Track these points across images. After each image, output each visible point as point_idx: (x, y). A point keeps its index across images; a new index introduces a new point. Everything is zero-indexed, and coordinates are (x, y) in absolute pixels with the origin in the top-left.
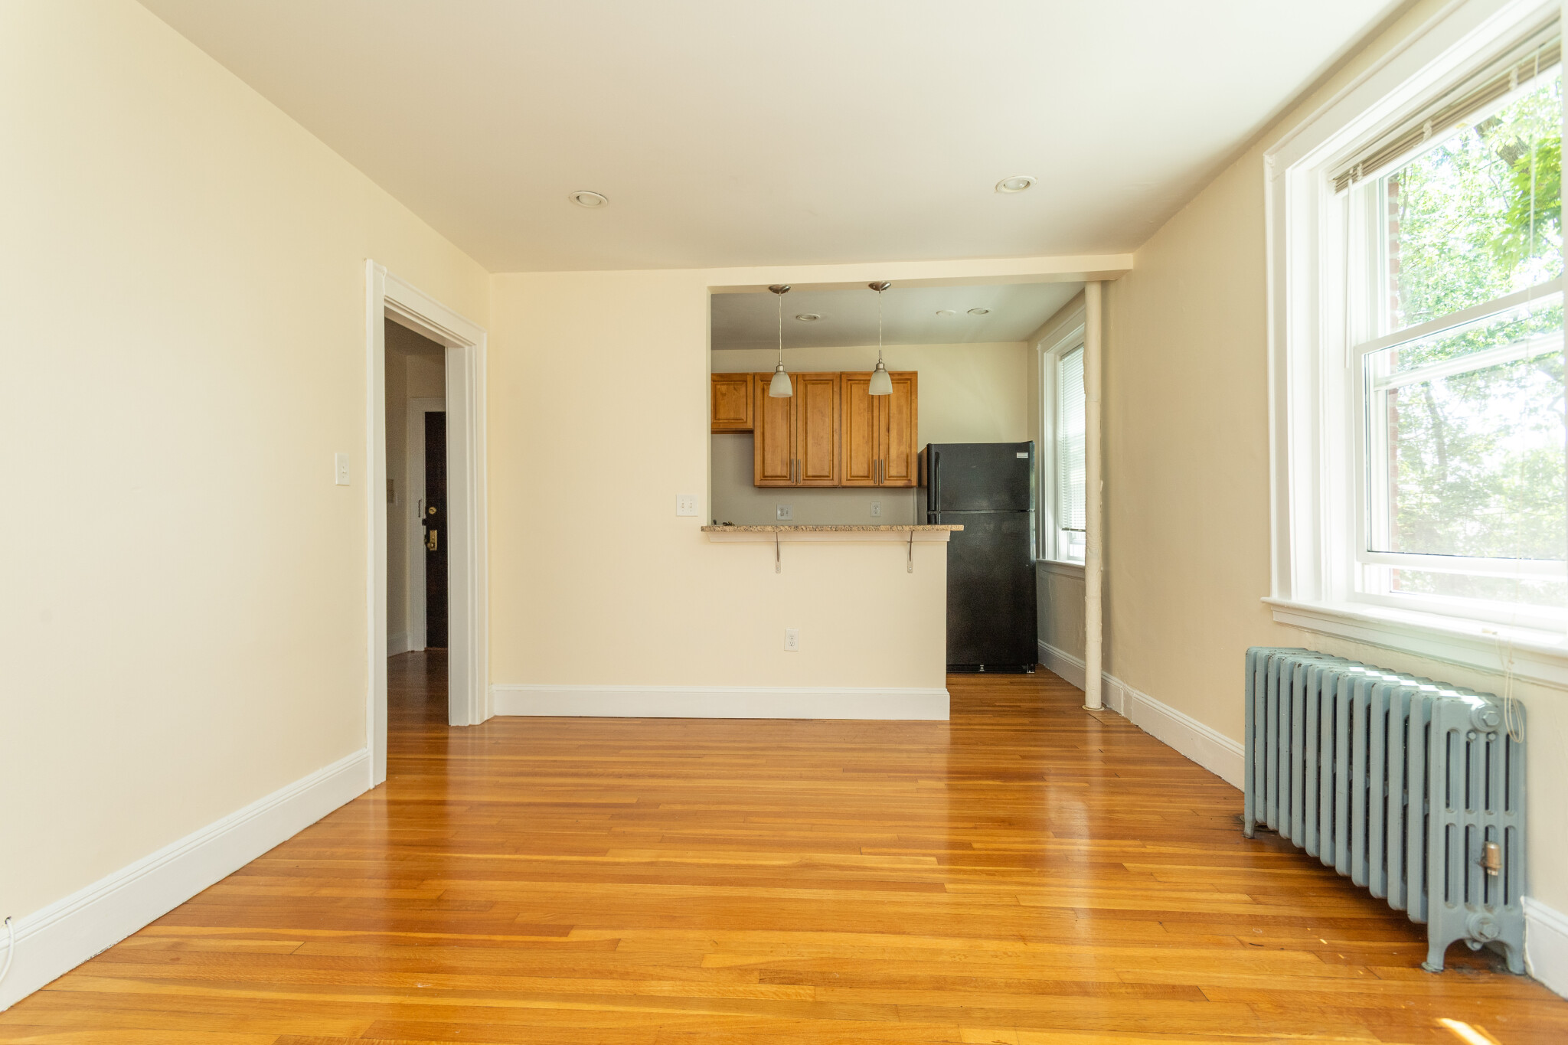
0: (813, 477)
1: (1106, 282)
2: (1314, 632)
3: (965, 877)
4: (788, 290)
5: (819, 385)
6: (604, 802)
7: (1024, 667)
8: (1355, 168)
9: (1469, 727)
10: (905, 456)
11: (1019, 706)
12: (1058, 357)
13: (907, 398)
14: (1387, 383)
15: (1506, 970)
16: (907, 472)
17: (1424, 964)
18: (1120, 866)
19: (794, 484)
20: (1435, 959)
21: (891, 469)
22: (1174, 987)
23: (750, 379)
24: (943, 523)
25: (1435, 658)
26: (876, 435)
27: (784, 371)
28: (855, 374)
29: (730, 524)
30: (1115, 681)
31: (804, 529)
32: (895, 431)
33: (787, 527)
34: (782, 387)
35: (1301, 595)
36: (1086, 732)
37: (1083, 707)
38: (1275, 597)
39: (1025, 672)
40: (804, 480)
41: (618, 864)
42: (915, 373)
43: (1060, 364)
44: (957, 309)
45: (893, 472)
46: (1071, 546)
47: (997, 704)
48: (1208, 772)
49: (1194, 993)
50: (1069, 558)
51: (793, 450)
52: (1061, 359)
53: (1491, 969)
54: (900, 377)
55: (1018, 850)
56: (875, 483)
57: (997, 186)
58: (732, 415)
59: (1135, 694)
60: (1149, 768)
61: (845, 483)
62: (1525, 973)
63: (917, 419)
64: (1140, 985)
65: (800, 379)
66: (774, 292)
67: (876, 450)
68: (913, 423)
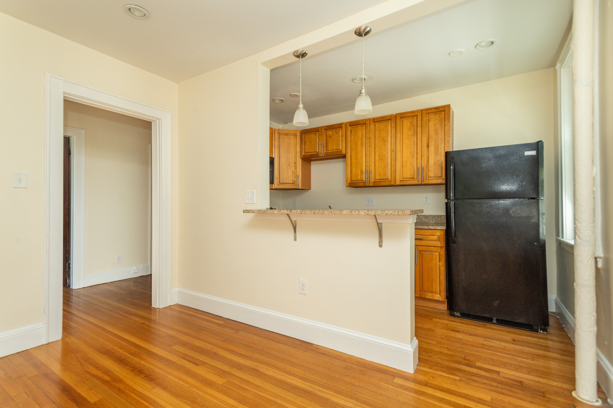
0: (379, 180)
4: (305, 54)
5: (383, 124)
10: (439, 163)
11: (498, 373)
13: (441, 123)
16: (442, 173)
19: (368, 185)
21: (430, 172)
23: (344, 126)
26: (419, 150)
28: (406, 113)
32: (433, 147)
37: (574, 393)
40: (374, 182)
42: (448, 106)
45: (431, 174)
47: (478, 364)
51: (367, 164)
54: (437, 110)
56: (419, 182)
58: (335, 148)
61: (398, 183)
65: (372, 121)
67: (419, 160)
68: (446, 140)
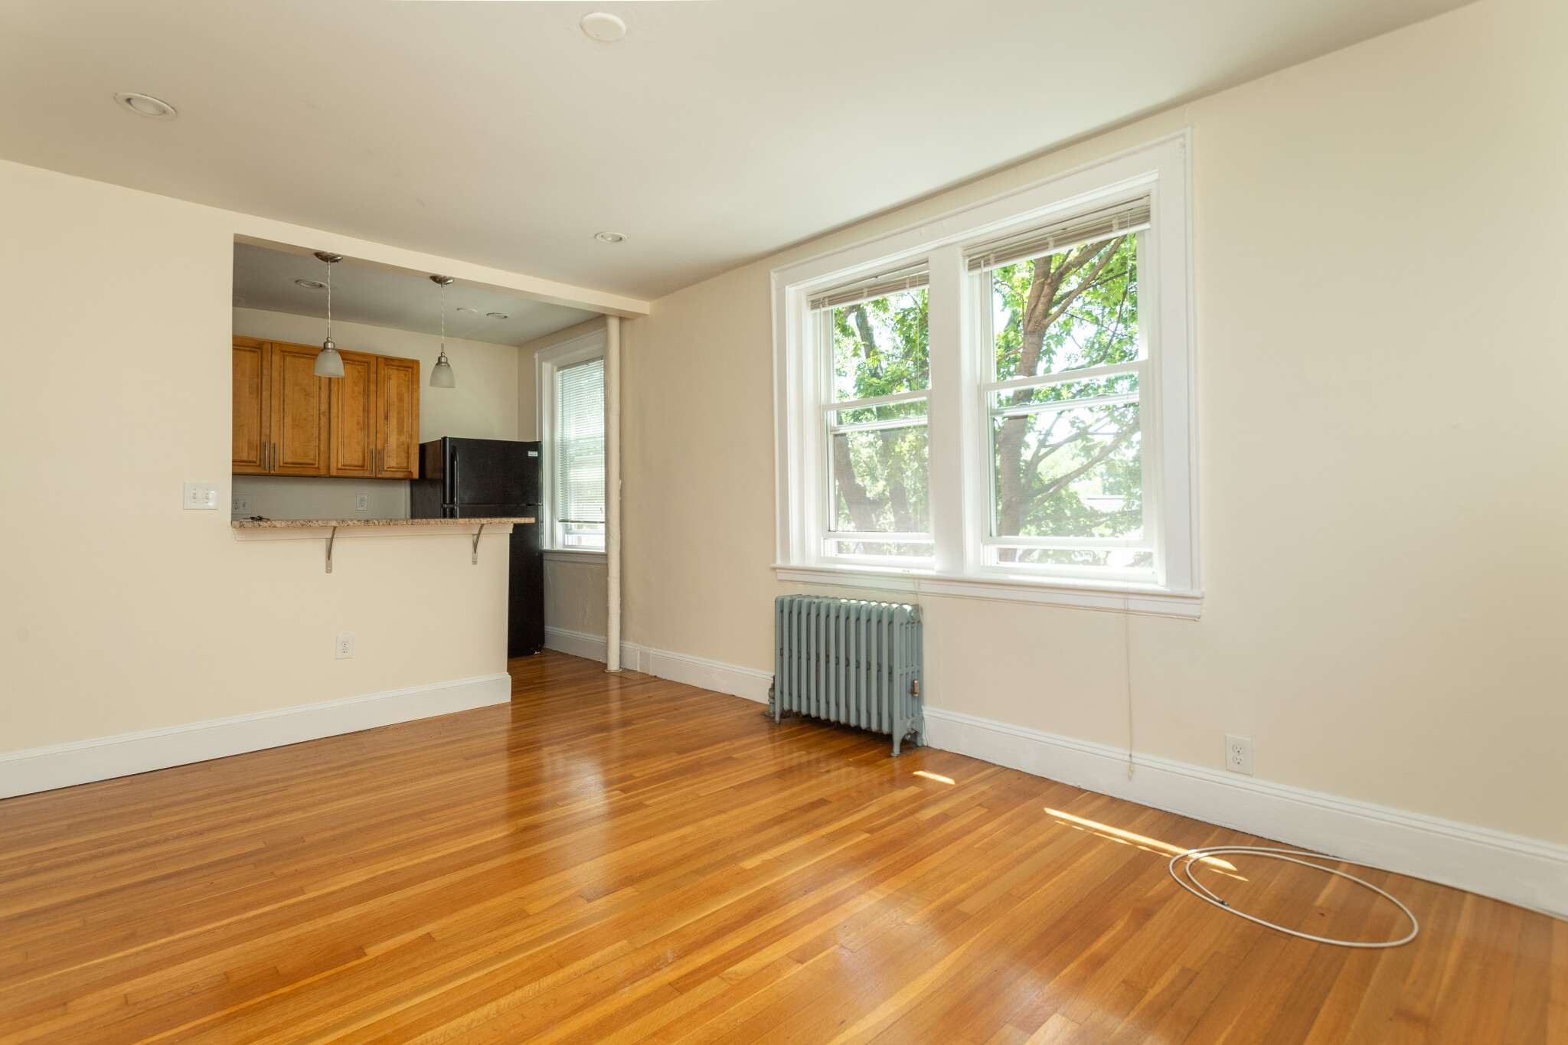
0: (292, 464)
1: (623, 318)
2: (805, 583)
3: (651, 794)
4: (337, 261)
5: (302, 360)
6: (212, 860)
7: (532, 649)
8: (824, 298)
9: (906, 622)
10: (405, 446)
12: (555, 368)
13: (408, 386)
14: (835, 431)
15: (917, 746)
16: (408, 463)
17: (892, 754)
18: (730, 758)
19: (267, 471)
20: (896, 749)
21: (389, 459)
22: (813, 803)
24: (461, 517)
25: (878, 589)
26: (372, 422)
27: (334, 349)
29: (261, 519)
30: (630, 645)
31: (376, 523)
32: (395, 420)
33: (356, 522)
34: (332, 366)
35: (795, 561)
36: (607, 691)
37: (607, 672)
38: (779, 563)
39: (533, 653)
40: (280, 466)
41: (333, 893)
42: (416, 363)
43: (558, 375)
44: (478, 309)
45: (391, 462)
46: (566, 535)
48: (724, 694)
49: (822, 802)
50: (565, 546)
51: (265, 431)
52: (558, 370)
53: (911, 748)
54: (401, 364)
55: (667, 769)
56: (368, 473)
57: (596, 235)
59: (652, 651)
60: (691, 700)
61: (334, 472)
62: (923, 746)
63: (418, 409)
64: (799, 808)
65: (277, 348)
66: (322, 259)
67: (372, 438)
68: (414, 413)
